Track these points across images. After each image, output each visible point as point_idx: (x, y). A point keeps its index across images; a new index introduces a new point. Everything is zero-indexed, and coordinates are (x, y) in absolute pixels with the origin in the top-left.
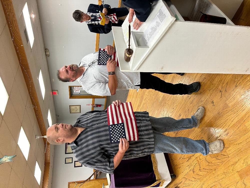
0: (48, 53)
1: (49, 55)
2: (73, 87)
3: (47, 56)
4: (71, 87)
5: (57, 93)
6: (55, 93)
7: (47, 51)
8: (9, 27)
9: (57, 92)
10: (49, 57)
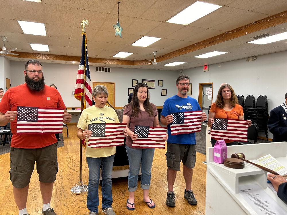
0: (251, 59)
1: (249, 61)
2: (212, 87)
3: (248, 59)
4: (212, 85)
5: (205, 70)
6: (205, 69)
7: (254, 58)
8: (266, 19)
9: (207, 70)
10: (247, 61)
